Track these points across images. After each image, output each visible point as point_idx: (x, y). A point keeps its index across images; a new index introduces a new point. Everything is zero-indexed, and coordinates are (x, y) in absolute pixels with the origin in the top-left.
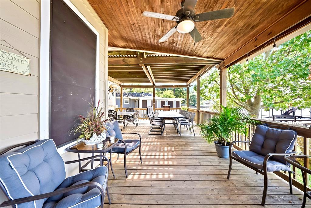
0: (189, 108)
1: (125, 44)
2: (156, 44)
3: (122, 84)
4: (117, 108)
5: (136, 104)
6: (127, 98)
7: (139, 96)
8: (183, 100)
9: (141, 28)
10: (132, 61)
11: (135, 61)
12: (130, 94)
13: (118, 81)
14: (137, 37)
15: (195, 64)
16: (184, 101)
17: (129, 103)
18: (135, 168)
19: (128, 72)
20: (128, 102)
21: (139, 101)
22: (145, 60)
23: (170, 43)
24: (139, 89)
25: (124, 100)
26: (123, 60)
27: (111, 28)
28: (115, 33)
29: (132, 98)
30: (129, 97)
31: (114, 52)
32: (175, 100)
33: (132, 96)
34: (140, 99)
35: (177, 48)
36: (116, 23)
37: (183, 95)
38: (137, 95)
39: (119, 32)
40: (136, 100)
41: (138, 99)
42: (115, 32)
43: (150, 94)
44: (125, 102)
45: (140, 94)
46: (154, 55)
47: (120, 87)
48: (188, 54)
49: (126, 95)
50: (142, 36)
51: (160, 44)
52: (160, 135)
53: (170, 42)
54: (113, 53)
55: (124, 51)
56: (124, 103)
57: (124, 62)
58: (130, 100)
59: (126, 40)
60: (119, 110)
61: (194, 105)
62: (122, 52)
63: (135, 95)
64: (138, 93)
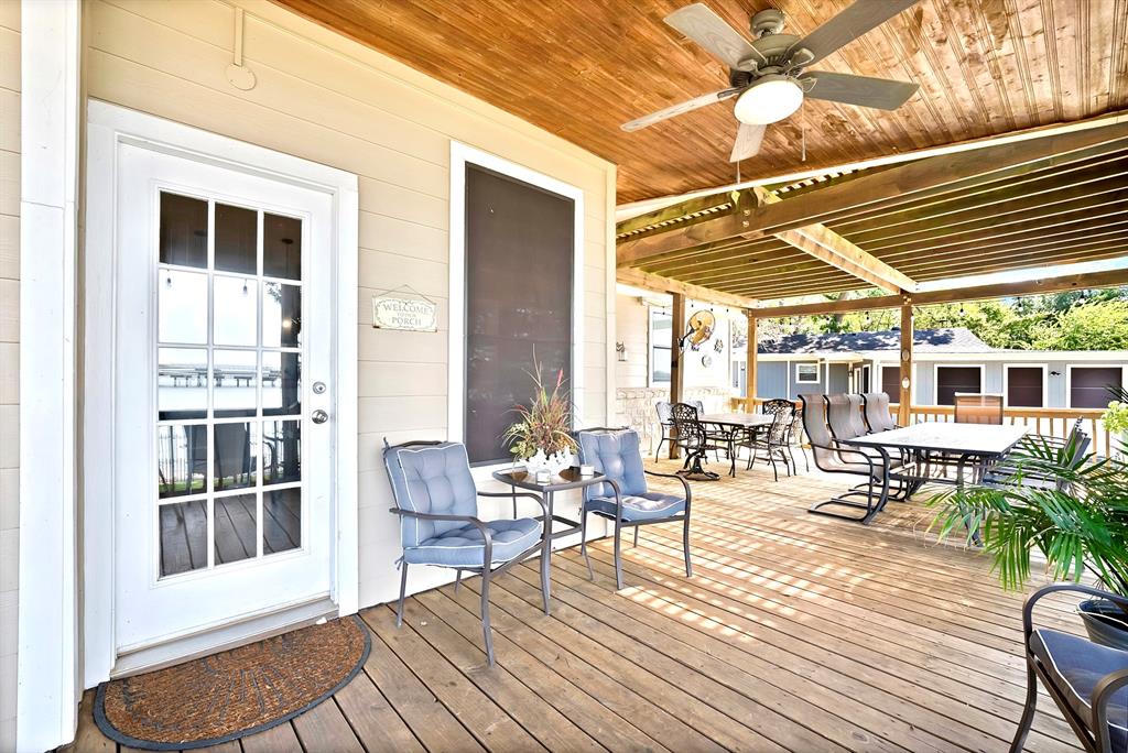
1: (681, 181)
2: (779, 151)
3: (754, 304)
4: (733, 400)
5: (854, 383)
6: (807, 357)
7: (871, 346)
9: (692, 128)
10: (715, 229)
11: (727, 227)
12: (824, 341)
13: (735, 296)
14: (701, 154)
15: (1046, 163)
17: (818, 381)
18: (658, 579)
19: (750, 261)
20: (814, 377)
21: (867, 369)
22: (761, 215)
23: (828, 132)
25: (798, 365)
26: (689, 235)
27: (620, 158)
28: (638, 165)
29: (832, 357)
30: (818, 354)
31: (665, 212)
33: (835, 347)
34: (871, 362)
35: (877, 135)
36: (624, 145)
38: (860, 342)
39: (646, 160)
40: (856, 365)
41: (866, 361)
42: (635, 163)
43: (942, 332)
44: (803, 377)
45: (880, 337)
46: (796, 186)
47: (745, 318)
48: (964, 136)
49: (807, 344)
50: (711, 145)
51: (791, 148)
52: (861, 521)
53: (823, 126)
54: (664, 216)
55: (695, 201)
56: (798, 381)
57: (690, 237)
58: (823, 366)
59: (677, 171)
60: (741, 406)
62: (689, 205)
63: (851, 341)
64: (870, 335)
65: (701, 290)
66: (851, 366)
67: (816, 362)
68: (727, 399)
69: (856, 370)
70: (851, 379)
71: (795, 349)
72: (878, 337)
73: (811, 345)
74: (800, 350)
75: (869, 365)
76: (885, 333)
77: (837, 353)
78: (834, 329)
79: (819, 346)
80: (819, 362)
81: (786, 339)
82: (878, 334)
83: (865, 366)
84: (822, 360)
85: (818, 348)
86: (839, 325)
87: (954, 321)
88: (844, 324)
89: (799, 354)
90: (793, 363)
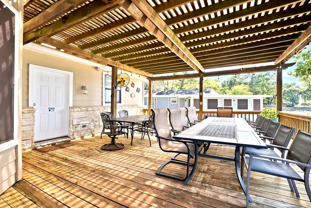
0: (282, 112)
3: (151, 75)
4: (144, 109)
5: (186, 104)
6: (174, 96)
7: (190, 93)
8: (268, 98)
12: (178, 92)
16: (270, 100)
17: (177, 103)
20: (175, 102)
24: (175, 80)
25: (171, 98)
29: (180, 96)
32: (251, 98)
33: (181, 93)
37: (269, 91)
38: (188, 92)
40: (187, 98)
41: (189, 97)
44: (172, 102)
47: (147, 80)
49: (174, 92)
52: (184, 181)
56: (171, 103)
61: (292, 107)
63: (185, 92)
64: (190, 91)
65: (126, 67)
66: (185, 99)
67: (176, 98)
68: (142, 109)
69: (187, 100)
70: (185, 102)
71: (170, 94)
72: (192, 91)
73: (175, 93)
74: (171, 94)
75: (190, 98)
76: (194, 90)
77: (182, 95)
78: (181, 89)
79: (177, 93)
80: (177, 98)
81: (168, 91)
82: (192, 90)
83: (189, 99)
84: (178, 97)
85: (177, 94)
86: (183, 88)
87: (210, 88)
88: (184, 88)
89: (171, 95)
90: (170, 98)
